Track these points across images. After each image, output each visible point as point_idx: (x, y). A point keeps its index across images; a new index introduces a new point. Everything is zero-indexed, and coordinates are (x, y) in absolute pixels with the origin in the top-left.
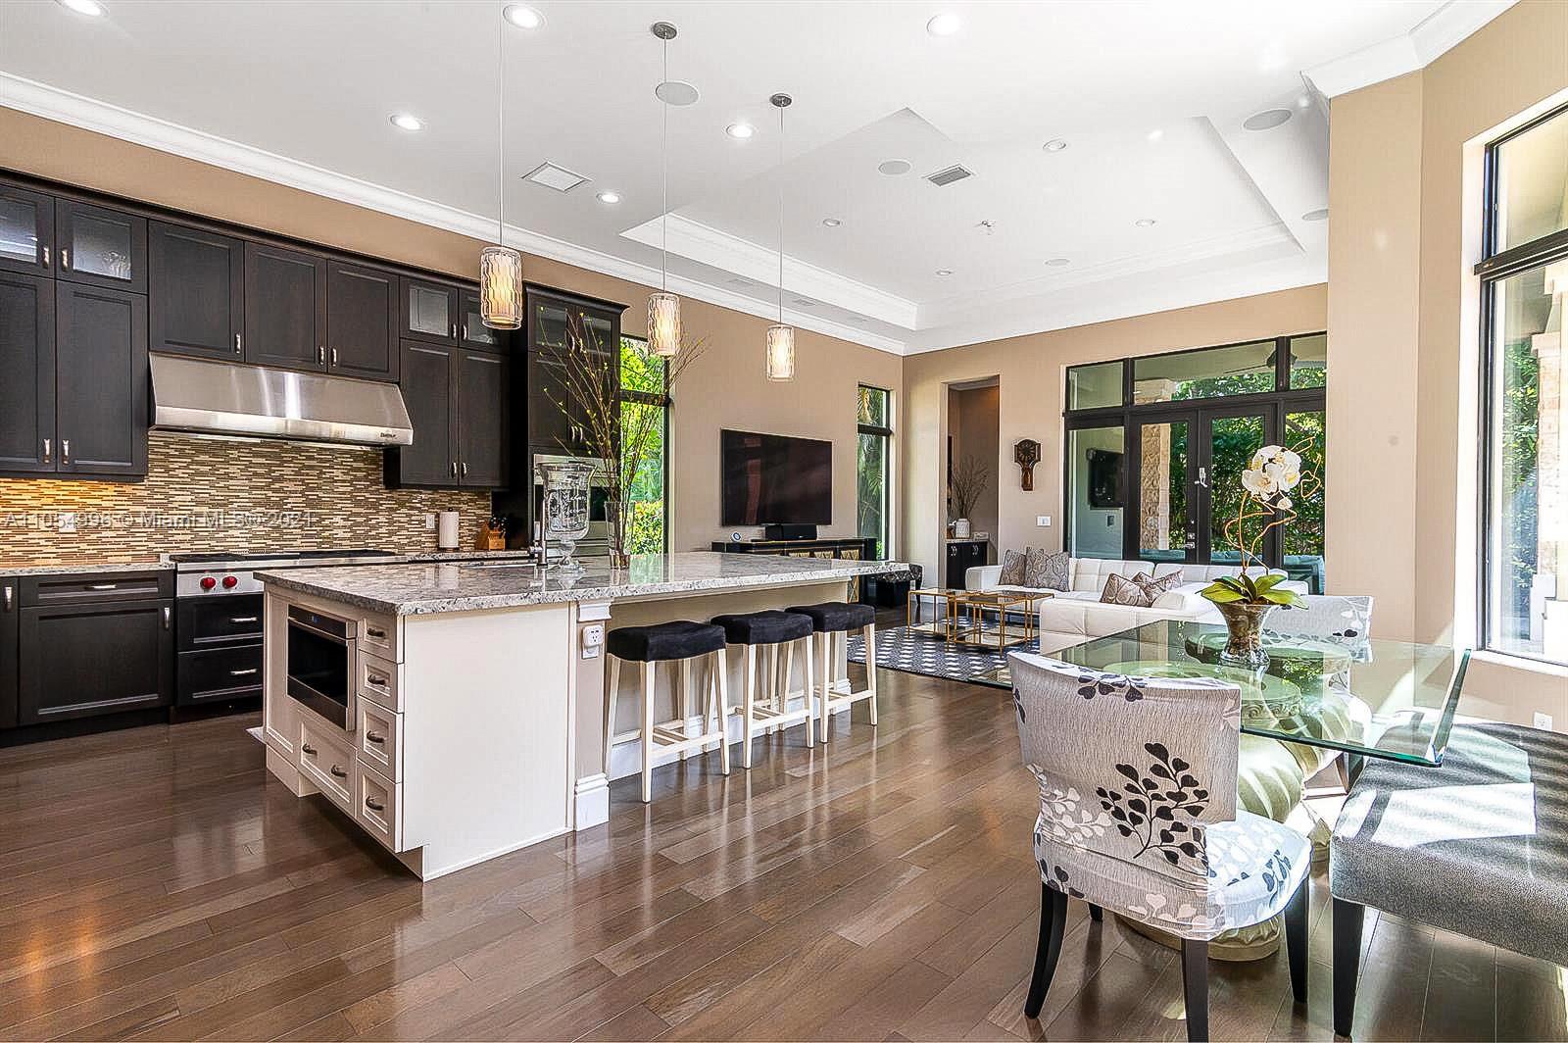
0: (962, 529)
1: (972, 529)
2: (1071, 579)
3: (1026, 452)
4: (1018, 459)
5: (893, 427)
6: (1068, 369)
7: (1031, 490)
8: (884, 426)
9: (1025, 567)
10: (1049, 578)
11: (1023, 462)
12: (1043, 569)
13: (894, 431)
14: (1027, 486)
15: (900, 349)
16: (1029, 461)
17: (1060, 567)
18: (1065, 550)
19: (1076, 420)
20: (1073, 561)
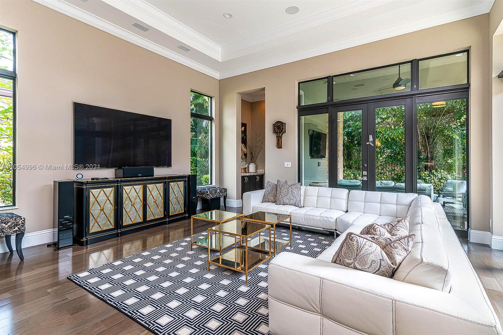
0: (252, 168)
1: (257, 168)
2: (302, 198)
3: (279, 128)
4: (275, 132)
5: (214, 116)
6: (299, 83)
7: (281, 148)
8: (210, 116)
9: (277, 192)
10: (290, 199)
11: (277, 133)
12: (287, 193)
13: (214, 118)
14: (279, 146)
15: (217, 76)
16: (280, 133)
17: (295, 191)
18: (299, 181)
19: (303, 110)
20: (303, 188)
